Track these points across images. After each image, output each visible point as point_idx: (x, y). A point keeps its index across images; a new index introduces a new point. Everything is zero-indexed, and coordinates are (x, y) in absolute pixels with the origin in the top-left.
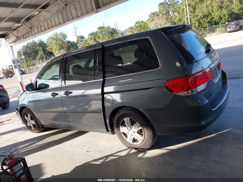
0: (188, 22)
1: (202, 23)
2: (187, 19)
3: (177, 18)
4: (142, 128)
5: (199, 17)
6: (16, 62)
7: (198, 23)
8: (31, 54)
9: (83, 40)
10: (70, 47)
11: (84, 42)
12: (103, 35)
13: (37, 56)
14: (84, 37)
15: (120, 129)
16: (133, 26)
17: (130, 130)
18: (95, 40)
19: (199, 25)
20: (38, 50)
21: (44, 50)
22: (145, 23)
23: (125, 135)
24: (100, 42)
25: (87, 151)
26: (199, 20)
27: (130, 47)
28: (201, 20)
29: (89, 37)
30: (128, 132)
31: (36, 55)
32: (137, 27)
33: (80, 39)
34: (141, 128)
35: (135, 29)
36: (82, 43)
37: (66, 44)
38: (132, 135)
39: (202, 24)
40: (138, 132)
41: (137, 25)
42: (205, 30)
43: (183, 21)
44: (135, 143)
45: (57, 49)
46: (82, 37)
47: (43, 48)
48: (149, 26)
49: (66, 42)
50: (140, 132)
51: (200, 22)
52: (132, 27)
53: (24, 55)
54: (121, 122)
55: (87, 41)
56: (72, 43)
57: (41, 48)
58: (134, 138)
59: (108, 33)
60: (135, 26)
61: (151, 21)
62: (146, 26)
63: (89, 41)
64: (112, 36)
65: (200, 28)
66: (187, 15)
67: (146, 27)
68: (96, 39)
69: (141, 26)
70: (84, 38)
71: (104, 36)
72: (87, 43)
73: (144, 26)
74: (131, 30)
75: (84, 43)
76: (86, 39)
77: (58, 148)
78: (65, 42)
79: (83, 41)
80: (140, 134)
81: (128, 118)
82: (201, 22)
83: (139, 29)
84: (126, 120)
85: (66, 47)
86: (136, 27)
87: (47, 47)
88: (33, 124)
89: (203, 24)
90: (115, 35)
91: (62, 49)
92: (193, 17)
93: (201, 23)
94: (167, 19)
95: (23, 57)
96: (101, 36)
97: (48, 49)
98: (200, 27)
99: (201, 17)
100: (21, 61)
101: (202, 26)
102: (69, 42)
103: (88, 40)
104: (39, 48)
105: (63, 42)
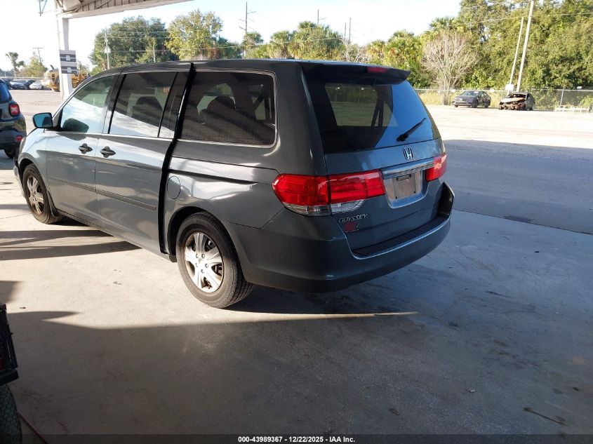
0: (520, 63)
1: (554, 74)
2: (520, 55)
3: (497, 47)
4: (221, 261)
5: (550, 57)
6: (68, 58)
7: (544, 72)
8: (127, 49)
9: (257, 44)
10: (224, 54)
11: (258, 49)
12: (308, 44)
13: (141, 56)
14: (261, 38)
15: (186, 253)
16: (386, 40)
17: (200, 260)
18: (285, 51)
19: (543, 78)
20: (147, 43)
21: (160, 47)
22: (415, 40)
23: (193, 268)
24: (297, 58)
25: (116, 283)
26: (547, 65)
27: (362, 89)
28: (552, 66)
29: (271, 42)
30: (198, 262)
31: (138, 53)
32: (395, 45)
33: (251, 41)
34: (219, 260)
35: (388, 50)
36: (252, 51)
37: (214, 43)
38: (202, 270)
39: (552, 77)
40: (213, 268)
41: (396, 39)
42: (555, 92)
43: (508, 57)
44: (206, 289)
45: (191, 52)
46: (257, 38)
47: (158, 41)
48: (425, 50)
49: (218, 39)
50: (217, 269)
51: (548, 70)
52: (383, 43)
53: (111, 46)
54: (189, 239)
55: (266, 50)
56: (230, 45)
57: (153, 38)
58: (205, 278)
59: (321, 42)
60: (390, 41)
61: (432, 38)
62: (417, 47)
63: (270, 51)
64: (328, 51)
65: (543, 86)
66: (522, 45)
67: (415, 49)
68: (289, 50)
69: (404, 44)
70: (262, 41)
71: (310, 48)
72: (265, 54)
73: (413, 46)
74: (377, 49)
75: (259, 52)
76: (264, 43)
77: (68, 262)
78: (215, 39)
79: (257, 47)
80: (217, 273)
81: (202, 235)
82: (552, 72)
83: (396, 51)
84: (199, 237)
85: (212, 52)
86: (390, 44)
87: (168, 40)
88: (40, 203)
89: (556, 77)
90: (336, 51)
91: (203, 54)
92: (536, 55)
93: (550, 75)
94: (473, 44)
95: (107, 51)
96: (302, 45)
97: (169, 47)
98: (545, 83)
99: (555, 58)
100: (101, 59)
101: (550, 81)
102: (222, 41)
103: (268, 48)
104: (150, 40)
105: (207, 37)
